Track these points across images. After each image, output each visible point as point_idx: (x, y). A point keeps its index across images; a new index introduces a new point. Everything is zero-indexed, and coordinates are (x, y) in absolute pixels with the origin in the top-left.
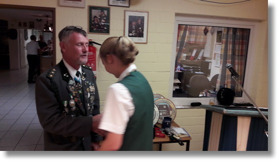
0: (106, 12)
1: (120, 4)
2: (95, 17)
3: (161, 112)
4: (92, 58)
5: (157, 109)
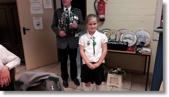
3: (140, 39)
4: (102, 8)
5: (135, 37)
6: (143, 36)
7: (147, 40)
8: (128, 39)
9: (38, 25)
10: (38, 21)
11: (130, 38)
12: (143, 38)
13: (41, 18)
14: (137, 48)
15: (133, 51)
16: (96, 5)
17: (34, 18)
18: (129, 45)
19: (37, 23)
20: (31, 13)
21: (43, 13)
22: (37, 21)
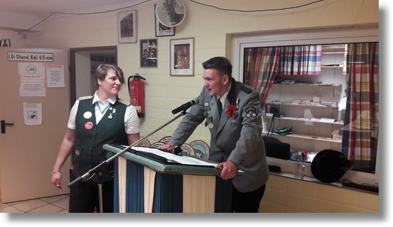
1: (166, 34)
2: (145, 50)
4: (134, 93)
9: (32, 117)
10: (34, 109)
13: (40, 106)
17: (25, 103)
19: (31, 113)
20: (21, 95)
21: (44, 95)
22: (30, 109)
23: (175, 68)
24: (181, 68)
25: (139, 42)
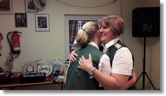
0: (24, 16)
1: (32, 11)
2: (19, 18)
3: (55, 68)
4: (16, 40)
5: (51, 67)
6: (58, 65)
7: (61, 68)
8: (45, 69)
11: (46, 69)
12: (58, 66)
14: (54, 77)
15: (50, 81)
16: (9, 37)
18: (46, 76)
23: (39, 28)
24: (42, 27)
25: (14, 14)
